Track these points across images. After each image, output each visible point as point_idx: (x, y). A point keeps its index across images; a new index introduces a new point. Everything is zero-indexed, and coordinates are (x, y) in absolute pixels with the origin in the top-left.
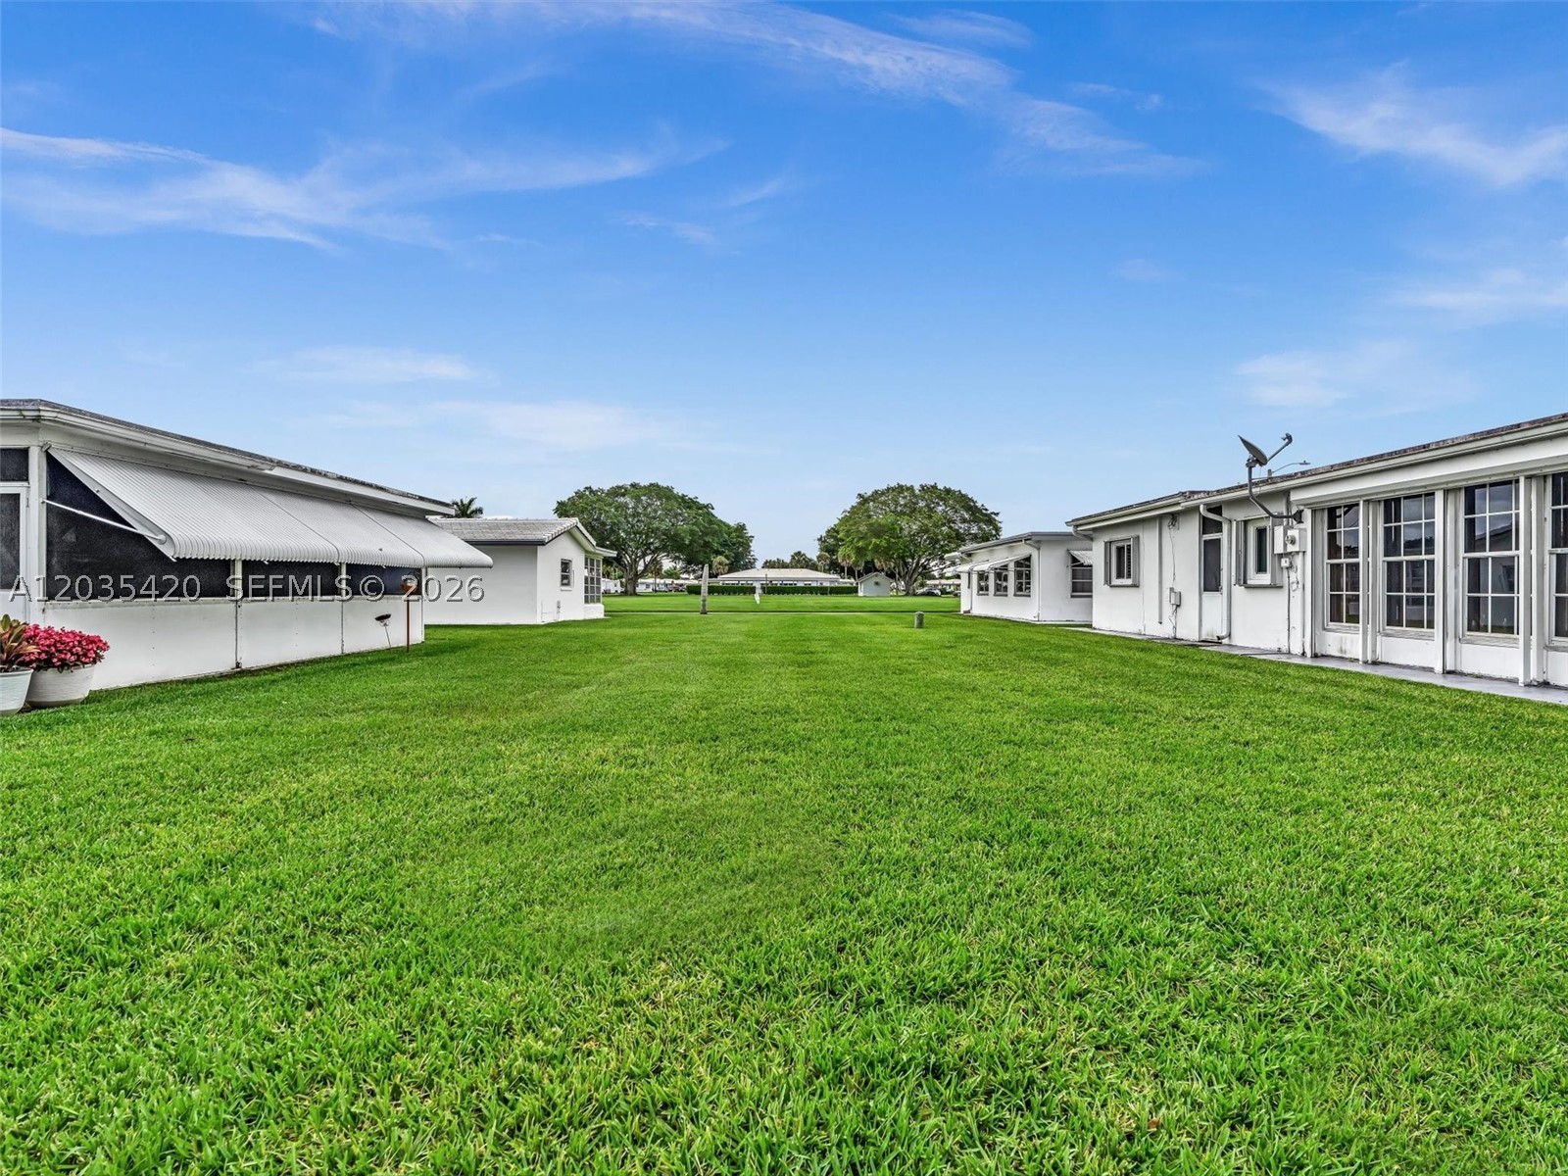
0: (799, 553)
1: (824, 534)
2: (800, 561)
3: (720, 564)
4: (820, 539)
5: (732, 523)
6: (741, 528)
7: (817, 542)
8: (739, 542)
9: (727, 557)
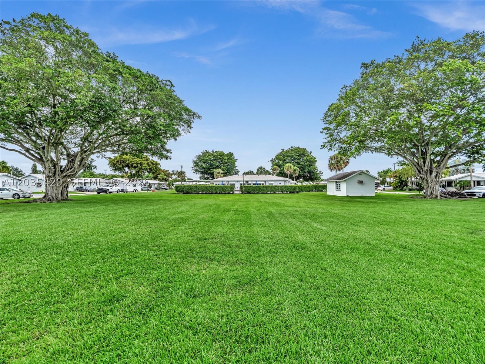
0: (262, 167)
1: (274, 158)
2: (261, 171)
3: (218, 173)
4: (272, 161)
5: (226, 152)
6: (231, 155)
7: (270, 162)
8: (229, 162)
9: (223, 170)
